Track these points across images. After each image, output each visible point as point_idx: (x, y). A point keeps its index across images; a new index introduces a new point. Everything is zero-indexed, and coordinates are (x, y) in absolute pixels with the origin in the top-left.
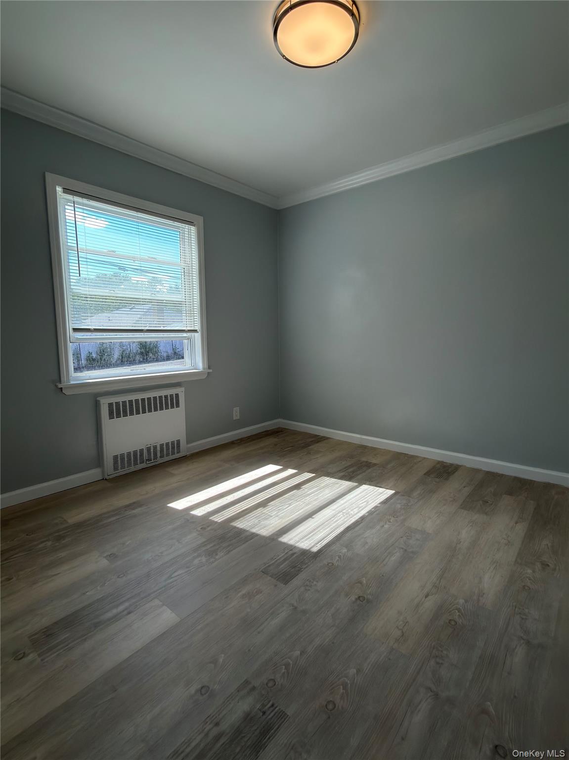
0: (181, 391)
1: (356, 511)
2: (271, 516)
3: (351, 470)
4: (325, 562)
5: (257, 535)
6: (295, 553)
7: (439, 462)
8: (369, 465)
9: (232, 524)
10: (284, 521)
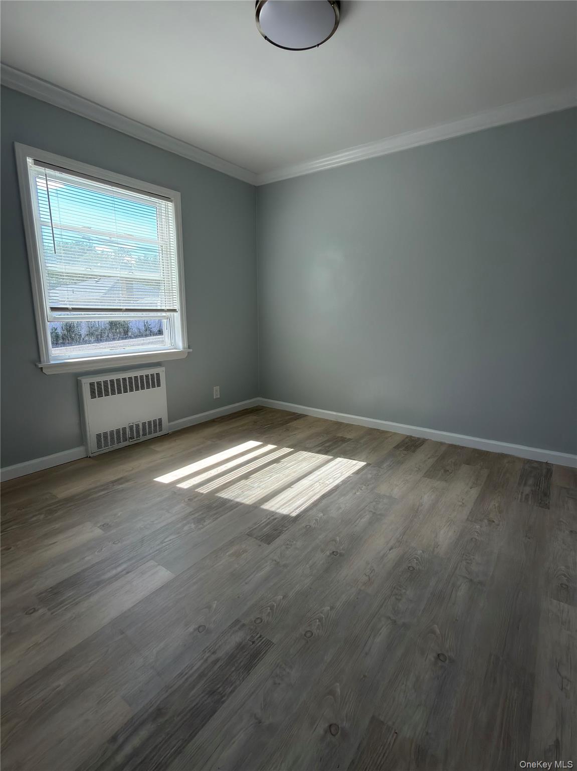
0: (161, 371)
1: (331, 480)
2: (253, 487)
3: (327, 444)
4: (304, 525)
5: (241, 504)
6: (276, 519)
7: (407, 437)
8: (344, 440)
9: (217, 495)
10: (265, 491)
